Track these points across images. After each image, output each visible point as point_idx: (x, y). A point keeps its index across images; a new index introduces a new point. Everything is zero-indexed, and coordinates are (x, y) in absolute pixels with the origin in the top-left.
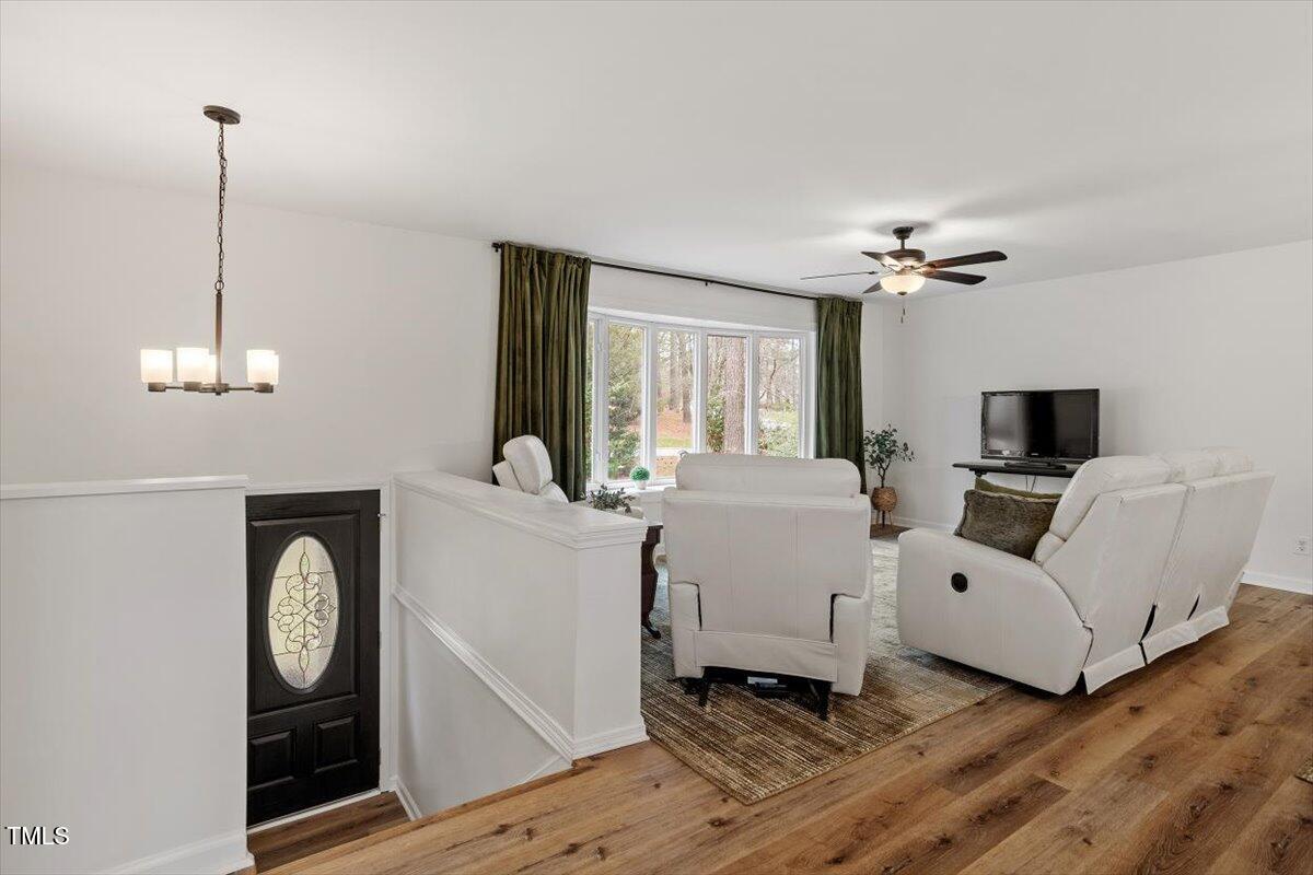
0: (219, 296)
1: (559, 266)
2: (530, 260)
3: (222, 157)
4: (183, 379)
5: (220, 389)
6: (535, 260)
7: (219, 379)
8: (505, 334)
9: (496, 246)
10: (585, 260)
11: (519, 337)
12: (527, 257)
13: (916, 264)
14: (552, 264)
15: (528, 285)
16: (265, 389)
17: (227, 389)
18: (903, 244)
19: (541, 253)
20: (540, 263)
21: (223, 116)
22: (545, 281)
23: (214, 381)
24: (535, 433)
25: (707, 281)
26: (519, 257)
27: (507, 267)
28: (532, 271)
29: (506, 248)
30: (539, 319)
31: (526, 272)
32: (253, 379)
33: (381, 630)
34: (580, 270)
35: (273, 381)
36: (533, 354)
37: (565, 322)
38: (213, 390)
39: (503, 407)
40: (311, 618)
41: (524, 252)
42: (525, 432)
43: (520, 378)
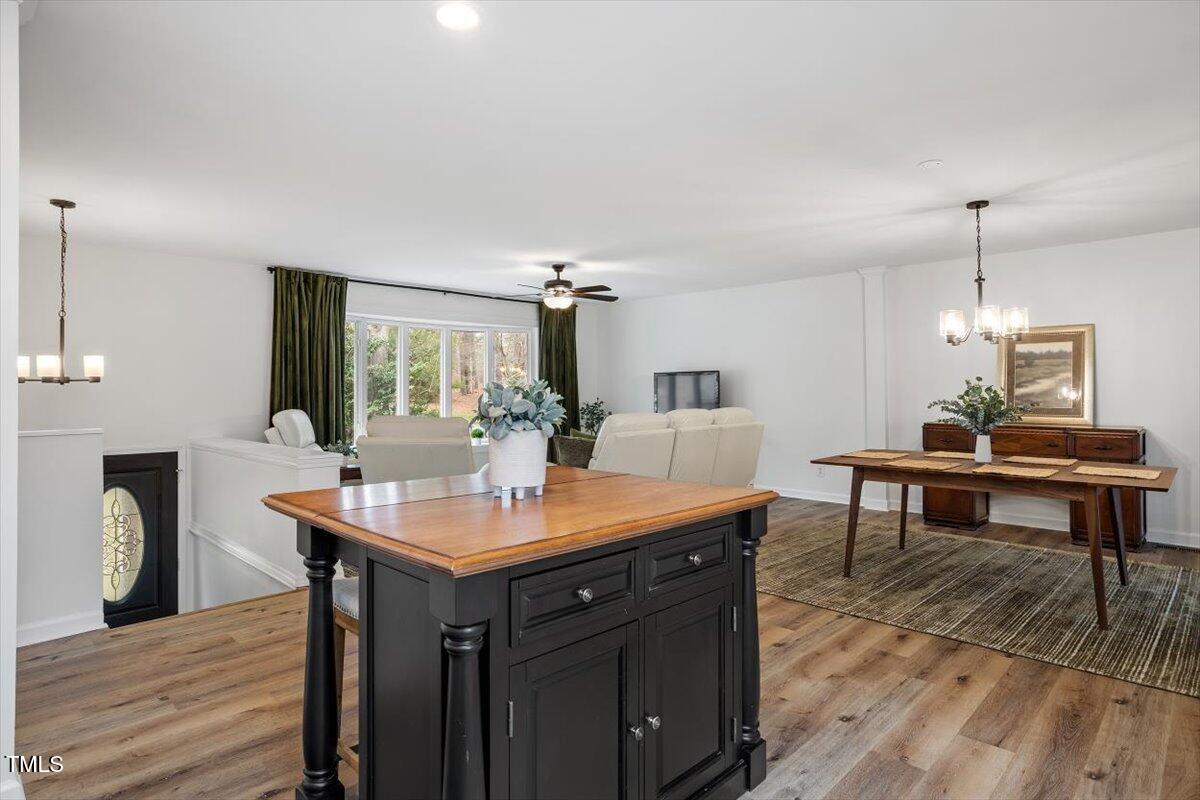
0: (62, 320)
1: (321, 284)
2: (297, 280)
3: (63, 231)
4: (41, 375)
5: (64, 381)
6: (302, 279)
7: (62, 374)
8: (278, 335)
9: (270, 269)
10: (342, 279)
11: (290, 337)
12: (295, 277)
13: (565, 290)
14: (316, 282)
15: (296, 298)
16: (97, 380)
17: (68, 380)
18: (558, 276)
19: (307, 275)
20: (305, 281)
21: (63, 204)
22: (310, 295)
23: (59, 376)
24: (303, 408)
25: (445, 292)
26: (289, 277)
27: (279, 285)
28: (299, 288)
29: (278, 271)
30: (306, 323)
31: (294, 288)
32: (88, 375)
33: (179, 557)
34: (339, 287)
35: (101, 374)
36: (301, 349)
37: (326, 325)
38: (59, 382)
39: (277, 389)
40: (121, 548)
41: (293, 274)
42: (295, 407)
43: (290, 367)
